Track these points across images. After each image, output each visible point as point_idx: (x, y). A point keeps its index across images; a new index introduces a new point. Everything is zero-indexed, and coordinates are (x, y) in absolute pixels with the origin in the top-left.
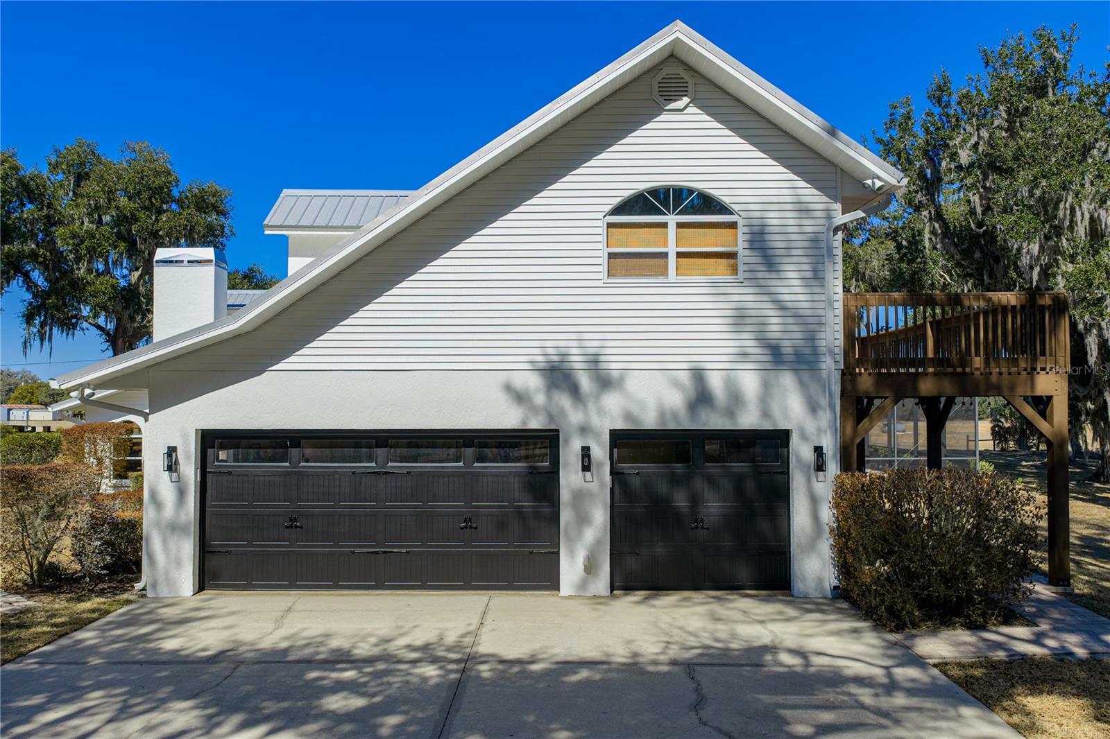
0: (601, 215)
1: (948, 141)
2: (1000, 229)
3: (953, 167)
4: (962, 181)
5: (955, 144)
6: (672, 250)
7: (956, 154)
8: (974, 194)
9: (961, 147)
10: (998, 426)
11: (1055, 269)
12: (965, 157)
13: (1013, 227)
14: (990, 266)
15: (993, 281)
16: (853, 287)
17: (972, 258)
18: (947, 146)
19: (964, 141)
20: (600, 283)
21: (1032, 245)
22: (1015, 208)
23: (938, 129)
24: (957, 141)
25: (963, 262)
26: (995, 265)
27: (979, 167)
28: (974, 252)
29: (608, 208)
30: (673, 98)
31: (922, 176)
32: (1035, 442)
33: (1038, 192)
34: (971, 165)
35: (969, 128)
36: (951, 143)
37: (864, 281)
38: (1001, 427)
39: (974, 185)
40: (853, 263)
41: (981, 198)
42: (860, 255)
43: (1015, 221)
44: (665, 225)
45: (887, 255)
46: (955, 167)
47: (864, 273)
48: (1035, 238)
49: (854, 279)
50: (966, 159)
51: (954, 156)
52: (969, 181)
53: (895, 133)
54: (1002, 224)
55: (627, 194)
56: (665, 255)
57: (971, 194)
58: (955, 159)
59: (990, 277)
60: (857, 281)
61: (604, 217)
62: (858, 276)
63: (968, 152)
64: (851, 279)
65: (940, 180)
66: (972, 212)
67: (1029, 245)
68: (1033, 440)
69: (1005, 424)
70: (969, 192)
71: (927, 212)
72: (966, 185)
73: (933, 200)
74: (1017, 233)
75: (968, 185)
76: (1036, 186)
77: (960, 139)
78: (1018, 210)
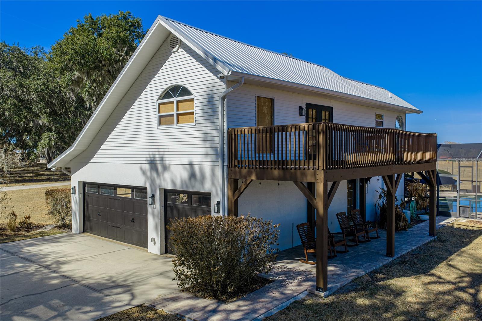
0: (155, 101)
6: (175, 113)
20: (156, 128)
29: (157, 97)
30: (174, 46)
44: (173, 102)
55: (162, 90)
56: (173, 115)
61: (157, 101)
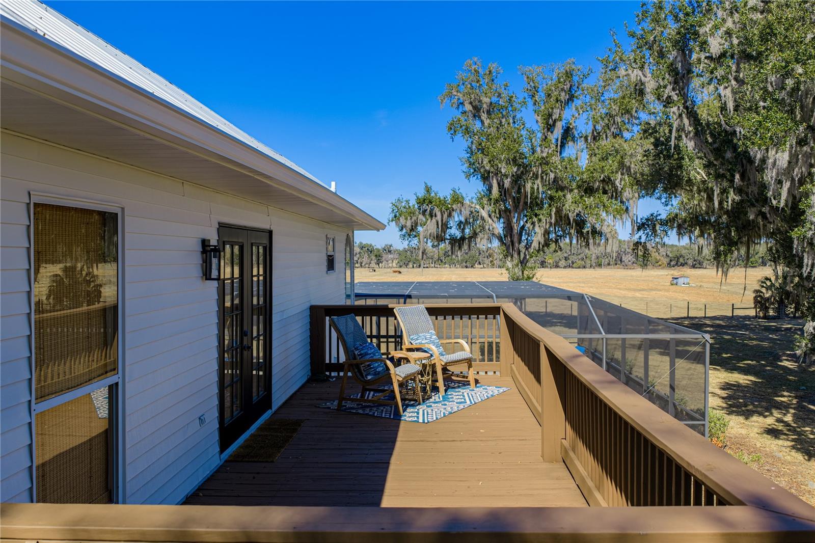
1: (697, 28)
2: (740, 132)
3: (703, 57)
4: (712, 73)
5: (706, 32)
7: (705, 42)
8: (726, 88)
9: (712, 34)
10: (760, 296)
11: (809, 186)
12: (716, 45)
13: (757, 129)
14: (743, 166)
15: (745, 183)
16: (619, 180)
17: (723, 158)
18: (696, 34)
19: (716, 27)
21: (779, 154)
22: (762, 104)
23: (687, 14)
24: (707, 28)
25: (715, 162)
26: (748, 165)
27: (732, 57)
28: (725, 152)
31: (672, 69)
32: (792, 310)
33: (790, 82)
34: (723, 55)
35: (720, 13)
36: (702, 31)
37: (629, 175)
38: (763, 298)
39: (725, 78)
40: (619, 157)
41: (734, 93)
42: (625, 150)
43: (760, 122)
45: (645, 151)
46: (706, 58)
47: (629, 167)
48: (784, 144)
49: (619, 173)
50: (717, 48)
51: (704, 45)
52: (720, 72)
53: (647, 25)
54: (743, 126)
57: (722, 88)
58: (705, 48)
59: (743, 177)
60: (622, 174)
62: (623, 169)
63: (719, 40)
64: (617, 172)
65: (689, 71)
66: (723, 108)
67: (777, 153)
68: (791, 308)
69: (765, 295)
70: (720, 85)
71: (676, 108)
72: (716, 77)
73: (684, 96)
74: (761, 139)
75: (719, 78)
76: (788, 74)
77: (710, 25)
78: (764, 108)
